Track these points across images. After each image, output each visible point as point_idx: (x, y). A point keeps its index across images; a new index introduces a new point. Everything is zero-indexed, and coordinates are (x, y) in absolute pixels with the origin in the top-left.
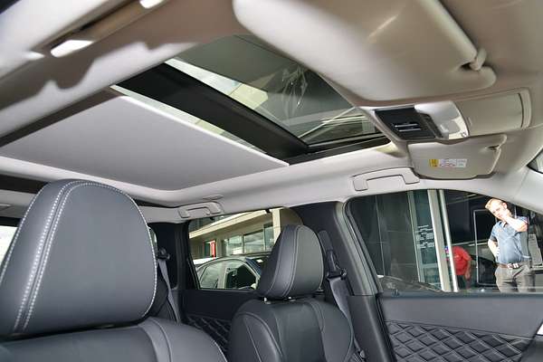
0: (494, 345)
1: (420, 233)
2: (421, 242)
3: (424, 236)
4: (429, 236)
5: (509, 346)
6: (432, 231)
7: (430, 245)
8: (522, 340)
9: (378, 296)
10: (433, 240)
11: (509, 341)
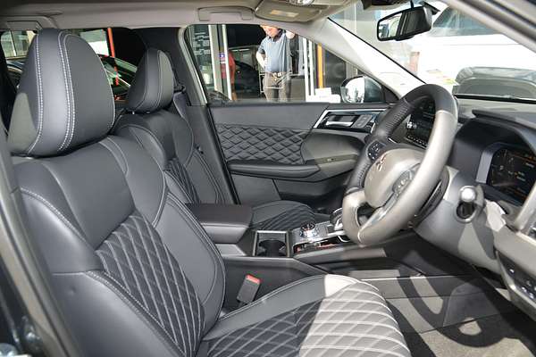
0: (287, 136)
1: (196, 40)
2: (198, 49)
3: (201, 43)
4: (205, 43)
5: (296, 136)
6: (208, 39)
7: (206, 52)
8: (305, 132)
9: (208, 105)
10: (209, 48)
11: (297, 133)
